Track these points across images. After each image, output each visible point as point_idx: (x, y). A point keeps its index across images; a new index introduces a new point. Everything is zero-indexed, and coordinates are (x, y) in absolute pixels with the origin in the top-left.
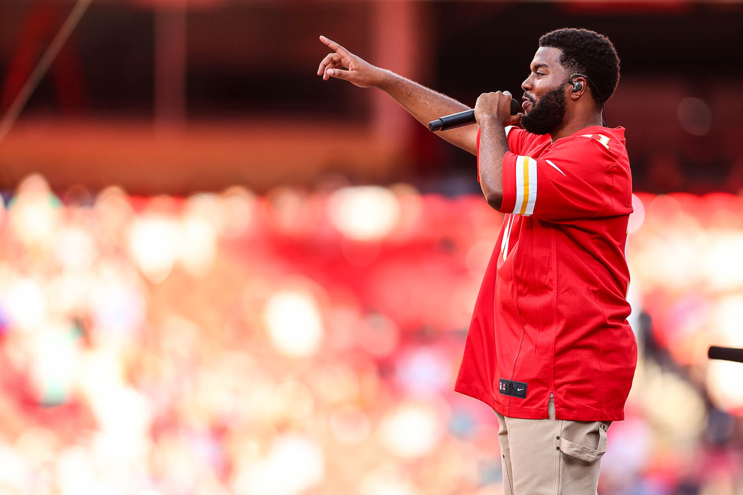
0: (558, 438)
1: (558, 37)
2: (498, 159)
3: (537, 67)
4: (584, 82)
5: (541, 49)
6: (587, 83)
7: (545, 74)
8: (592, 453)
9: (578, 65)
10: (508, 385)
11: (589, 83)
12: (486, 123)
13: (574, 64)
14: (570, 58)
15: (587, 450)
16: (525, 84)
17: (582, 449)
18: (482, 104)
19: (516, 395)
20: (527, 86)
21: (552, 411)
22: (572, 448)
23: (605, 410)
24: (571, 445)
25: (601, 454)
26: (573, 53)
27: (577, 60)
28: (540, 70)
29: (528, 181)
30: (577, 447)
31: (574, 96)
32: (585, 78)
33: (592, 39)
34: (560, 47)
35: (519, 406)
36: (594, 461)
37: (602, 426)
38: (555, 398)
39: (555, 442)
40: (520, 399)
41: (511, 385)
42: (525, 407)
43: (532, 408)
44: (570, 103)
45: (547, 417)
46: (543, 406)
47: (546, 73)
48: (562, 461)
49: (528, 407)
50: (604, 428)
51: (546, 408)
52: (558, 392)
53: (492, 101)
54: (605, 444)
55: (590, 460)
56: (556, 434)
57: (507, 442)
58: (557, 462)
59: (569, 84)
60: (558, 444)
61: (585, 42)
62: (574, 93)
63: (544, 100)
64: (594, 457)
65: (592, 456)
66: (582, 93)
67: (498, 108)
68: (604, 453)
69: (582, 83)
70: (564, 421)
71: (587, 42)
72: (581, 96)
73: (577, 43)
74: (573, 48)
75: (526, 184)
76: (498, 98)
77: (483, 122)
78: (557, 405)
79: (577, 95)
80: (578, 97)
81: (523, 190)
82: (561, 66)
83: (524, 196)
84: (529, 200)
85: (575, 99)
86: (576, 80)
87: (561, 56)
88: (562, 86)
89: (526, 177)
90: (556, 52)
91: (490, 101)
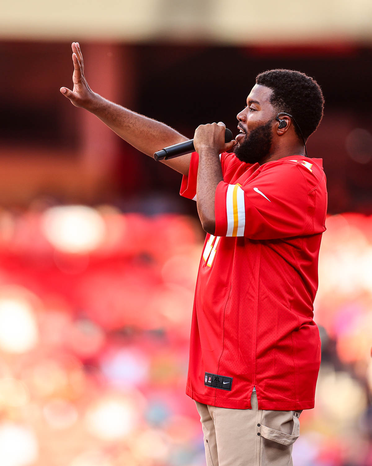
0: (259, 425)
1: (271, 77)
2: (211, 189)
3: (251, 102)
4: (289, 120)
5: (256, 86)
6: (291, 119)
7: (257, 110)
8: (288, 438)
9: (285, 105)
10: (214, 378)
11: (293, 121)
12: (204, 153)
13: (282, 103)
14: (279, 98)
15: (284, 435)
16: (239, 116)
17: (280, 434)
18: (200, 135)
19: (222, 387)
20: (241, 117)
21: (255, 401)
22: (273, 434)
23: (298, 400)
24: (271, 432)
25: (295, 439)
26: (282, 94)
27: (285, 100)
28: (253, 105)
29: (237, 209)
30: (276, 433)
31: (280, 132)
32: (290, 117)
33: (300, 82)
34: (272, 87)
35: (225, 397)
36: (289, 445)
37: (296, 414)
38: (257, 391)
39: (256, 429)
40: (225, 390)
41: (217, 379)
42: (230, 399)
43: (236, 399)
44: (275, 138)
45: (249, 407)
46: (246, 398)
48: (262, 445)
49: (233, 399)
50: (297, 416)
51: (249, 400)
52: (259, 386)
53: (208, 132)
54: (298, 430)
55: (286, 444)
56: (257, 422)
57: (213, 428)
58: (258, 446)
59: (276, 121)
60: (258, 430)
61: (293, 84)
62: (279, 129)
63: (253, 133)
64: (289, 441)
65: (288, 440)
66: (286, 130)
67: (214, 138)
68: (297, 438)
69: (287, 121)
70: (264, 411)
71: (295, 85)
72: (285, 132)
73: (286, 85)
74: (282, 90)
75: (236, 213)
76: (214, 129)
77: (201, 152)
78: (259, 397)
79: (282, 131)
80: (282, 133)
81: (233, 217)
82: (270, 105)
83: (235, 222)
84: (239, 225)
85: (280, 135)
86: (282, 117)
87: (272, 96)
88: (270, 121)
89: (235, 206)
90: (268, 91)
91: (207, 132)
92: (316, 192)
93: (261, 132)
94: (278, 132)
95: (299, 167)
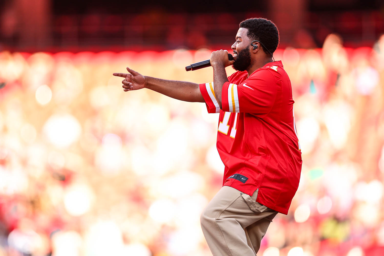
3: (238, 38)
4: (258, 44)
5: (241, 29)
6: (260, 44)
9: (256, 36)
10: (237, 175)
11: (261, 45)
13: (254, 36)
14: (252, 33)
18: (213, 57)
20: (233, 47)
26: (253, 31)
27: (255, 34)
28: (239, 40)
29: (234, 99)
32: (259, 42)
33: (263, 23)
34: (247, 28)
44: (252, 55)
47: (241, 41)
59: (251, 46)
61: (259, 25)
62: (254, 50)
66: (258, 50)
69: (258, 45)
71: (260, 25)
72: (257, 51)
73: (255, 25)
74: (253, 28)
76: (221, 53)
79: (256, 51)
80: (256, 52)
81: (232, 103)
82: (247, 37)
83: (233, 106)
84: (236, 107)
85: (255, 53)
86: (254, 44)
87: (248, 32)
88: (248, 47)
89: (233, 97)
90: (246, 30)
91: (217, 55)
92: (281, 82)
93: (244, 52)
94: (253, 52)
95: (268, 70)
